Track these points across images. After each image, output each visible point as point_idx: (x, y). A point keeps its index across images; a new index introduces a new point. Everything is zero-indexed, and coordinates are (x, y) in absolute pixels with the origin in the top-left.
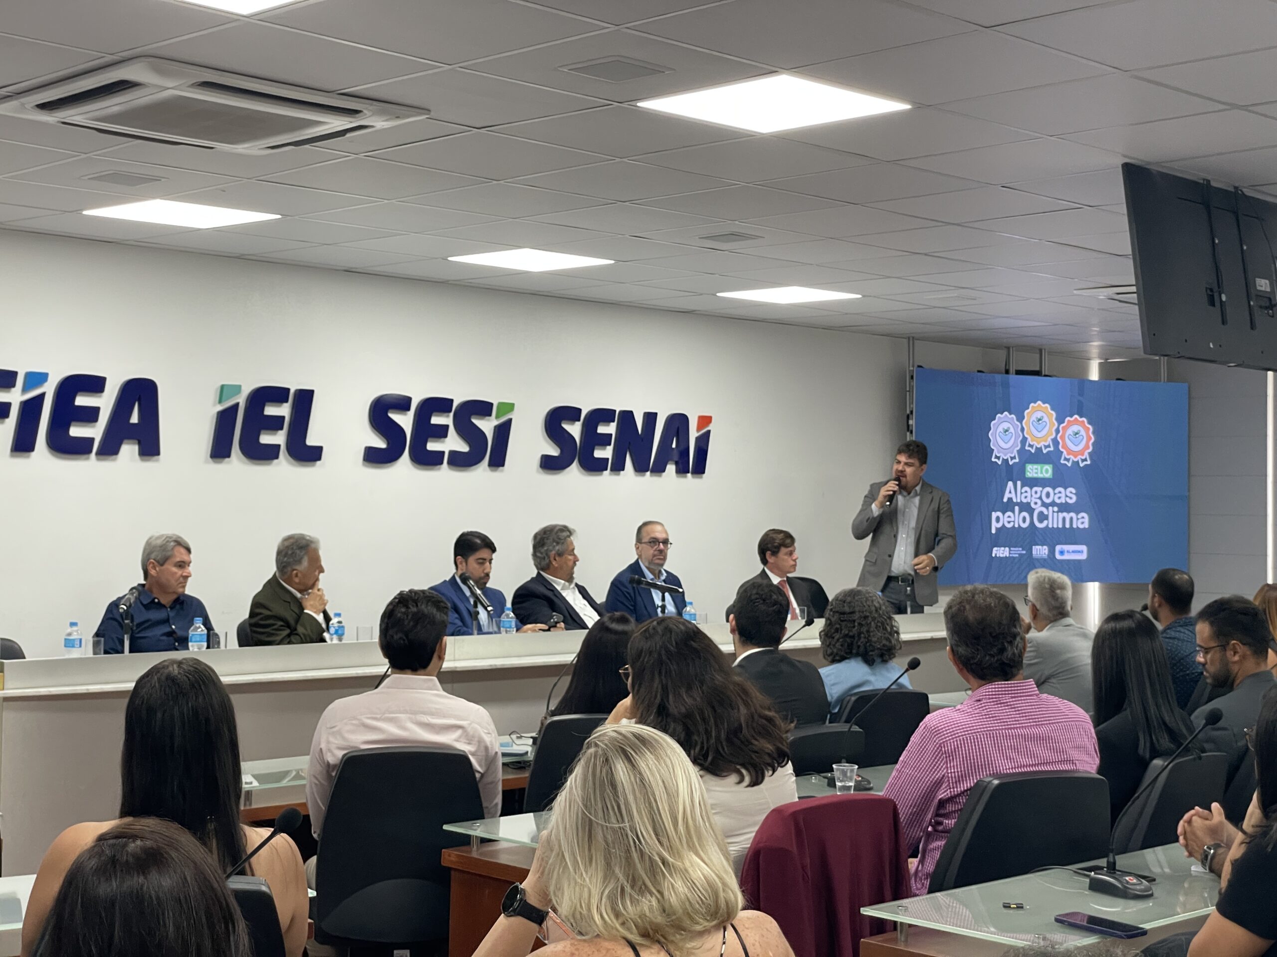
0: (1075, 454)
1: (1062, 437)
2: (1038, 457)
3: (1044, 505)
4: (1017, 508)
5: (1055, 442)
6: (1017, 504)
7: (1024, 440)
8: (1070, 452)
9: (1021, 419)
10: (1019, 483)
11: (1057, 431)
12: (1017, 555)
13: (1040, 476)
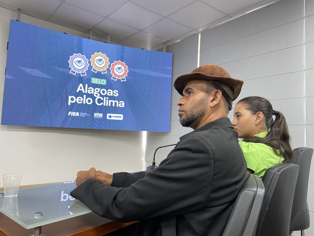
0: (119, 76)
1: (113, 69)
2: (99, 75)
3: (101, 96)
4: (85, 96)
5: (108, 70)
6: (85, 94)
7: (90, 67)
8: (116, 75)
9: (89, 57)
10: (87, 85)
11: (110, 66)
12: (84, 116)
13: (99, 83)
